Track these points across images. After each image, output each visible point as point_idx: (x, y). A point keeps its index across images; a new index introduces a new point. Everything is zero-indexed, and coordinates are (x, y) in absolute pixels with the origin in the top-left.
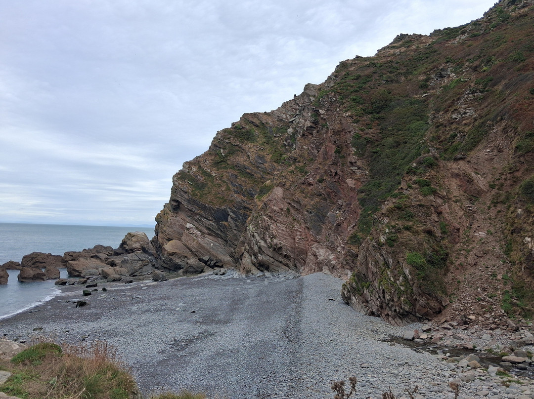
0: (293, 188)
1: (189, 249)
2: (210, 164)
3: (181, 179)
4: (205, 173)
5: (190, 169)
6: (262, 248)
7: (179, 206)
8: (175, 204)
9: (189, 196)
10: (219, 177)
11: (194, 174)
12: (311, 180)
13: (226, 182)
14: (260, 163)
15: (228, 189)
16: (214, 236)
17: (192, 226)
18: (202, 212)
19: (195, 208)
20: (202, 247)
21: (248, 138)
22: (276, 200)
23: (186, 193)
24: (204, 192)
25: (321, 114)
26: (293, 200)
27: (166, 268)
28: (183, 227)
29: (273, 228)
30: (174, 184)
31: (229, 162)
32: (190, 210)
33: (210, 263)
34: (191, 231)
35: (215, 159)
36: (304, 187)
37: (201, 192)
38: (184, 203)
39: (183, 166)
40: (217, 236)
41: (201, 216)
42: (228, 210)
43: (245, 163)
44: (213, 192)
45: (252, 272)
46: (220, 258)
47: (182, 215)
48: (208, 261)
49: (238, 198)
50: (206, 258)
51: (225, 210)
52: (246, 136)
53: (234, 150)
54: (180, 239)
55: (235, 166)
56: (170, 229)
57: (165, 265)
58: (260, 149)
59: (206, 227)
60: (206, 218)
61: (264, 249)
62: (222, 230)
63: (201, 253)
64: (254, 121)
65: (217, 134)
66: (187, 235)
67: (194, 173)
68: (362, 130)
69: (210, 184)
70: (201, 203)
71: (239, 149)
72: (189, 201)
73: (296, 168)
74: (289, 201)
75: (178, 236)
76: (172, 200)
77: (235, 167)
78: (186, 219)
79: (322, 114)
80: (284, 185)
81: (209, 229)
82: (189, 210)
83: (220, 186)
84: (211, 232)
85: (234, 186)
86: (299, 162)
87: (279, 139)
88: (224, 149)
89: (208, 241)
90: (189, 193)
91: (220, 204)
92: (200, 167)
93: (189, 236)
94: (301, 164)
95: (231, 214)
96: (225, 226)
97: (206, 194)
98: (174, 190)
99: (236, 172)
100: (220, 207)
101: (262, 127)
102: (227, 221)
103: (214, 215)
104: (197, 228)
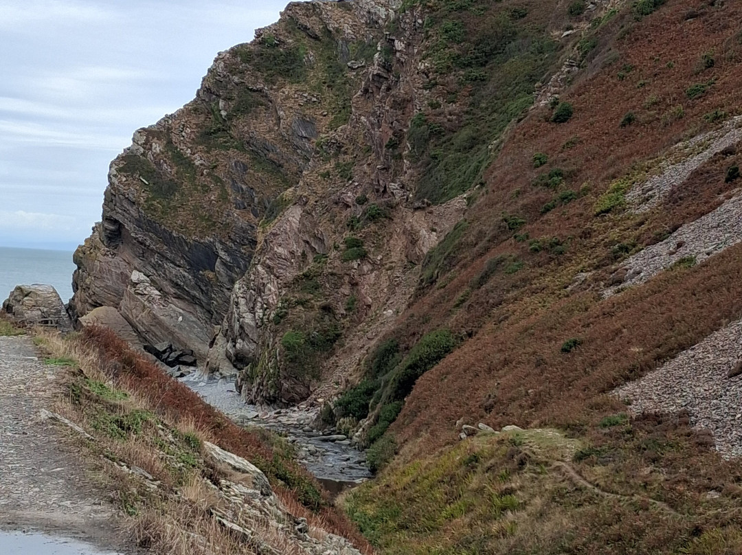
0: (319, 209)
1: (133, 326)
2: (193, 136)
3: (126, 172)
4: (179, 158)
5: (148, 146)
6: (246, 328)
7: (120, 233)
8: (112, 227)
9: (139, 212)
10: (207, 168)
11: (155, 158)
12: (349, 197)
13: (221, 181)
14: (302, 137)
15: (224, 197)
16: (187, 300)
17: (142, 277)
18: (165, 247)
19: (151, 238)
20: (160, 323)
21: (288, 70)
22: (286, 233)
23: (134, 203)
24: (172, 204)
25: (396, 51)
26: (315, 237)
28: (125, 278)
29: (270, 290)
30: (111, 184)
31: (233, 132)
32: (141, 243)
33: (168, 357)
34: (141, 288)
35: (207, 124)
36: (336, 209)
37: (165, 203)
38: (129, 226)
39: (134, 140)
40: (194, 301)
41: (162, 256)
42: (218, 245)
43: (267, 136)
44: (192, 203)
45: (220, 371)
46: (192, 348)
47: (126, 253)
48: (164, 352)
49: (240, 219)
50: (161, 347)
51: (210, 246)
52: (284, 67)
53: (250, 103)
54: (117, 306)
55: (245, 144)
56: (98, 283)
58: (308, 102)
59: (172, 281)
60: (172, 263)
61: (247, 330)
62: (204, 288)
63: (155, 335)
64: (309, 26)
65: (216, 60)
66: (132, 298)
67: (156, 156)
68: (434, 106)
69: (186, 185)
70: (163, 227)
71: (262, 100)
72: (138, 222)
73: (338, 165)
74: (306, 237)
75: (113, 298)
76: (106, 218)
77: (246, 146)
78: (131, 261)
79: (399, 51)
80: (306, 203)
81: (176, 285)
82: (138, 241)
83: (206, 189)
84: (182, 294)
85: (239, 190)
86: (345, 153)
87: (357, 74)
88: (228, 99)
89: (174, 311)
90: (139, 204)
91: (200, 232)
92: (170, 142)
93: (134, 299)
94: (348, 158)
95: (222, 253)
96: (210, 280)
97: (175, 208)
98: (111, 198)
99: (245, 159)
100: (201, 238)
101: (326, 39)
102: (213, 270)
103: (189, 254)
104: (153, 283)
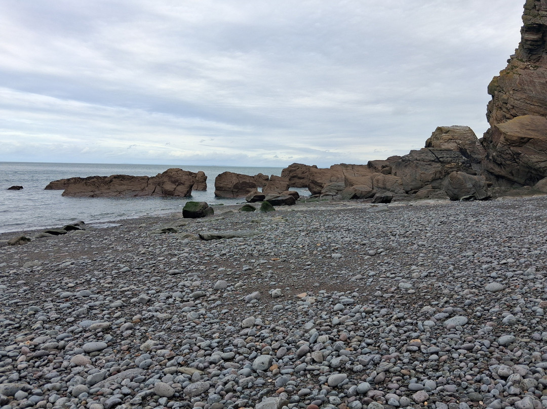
27: (502, 177)
57: (497, 170)
